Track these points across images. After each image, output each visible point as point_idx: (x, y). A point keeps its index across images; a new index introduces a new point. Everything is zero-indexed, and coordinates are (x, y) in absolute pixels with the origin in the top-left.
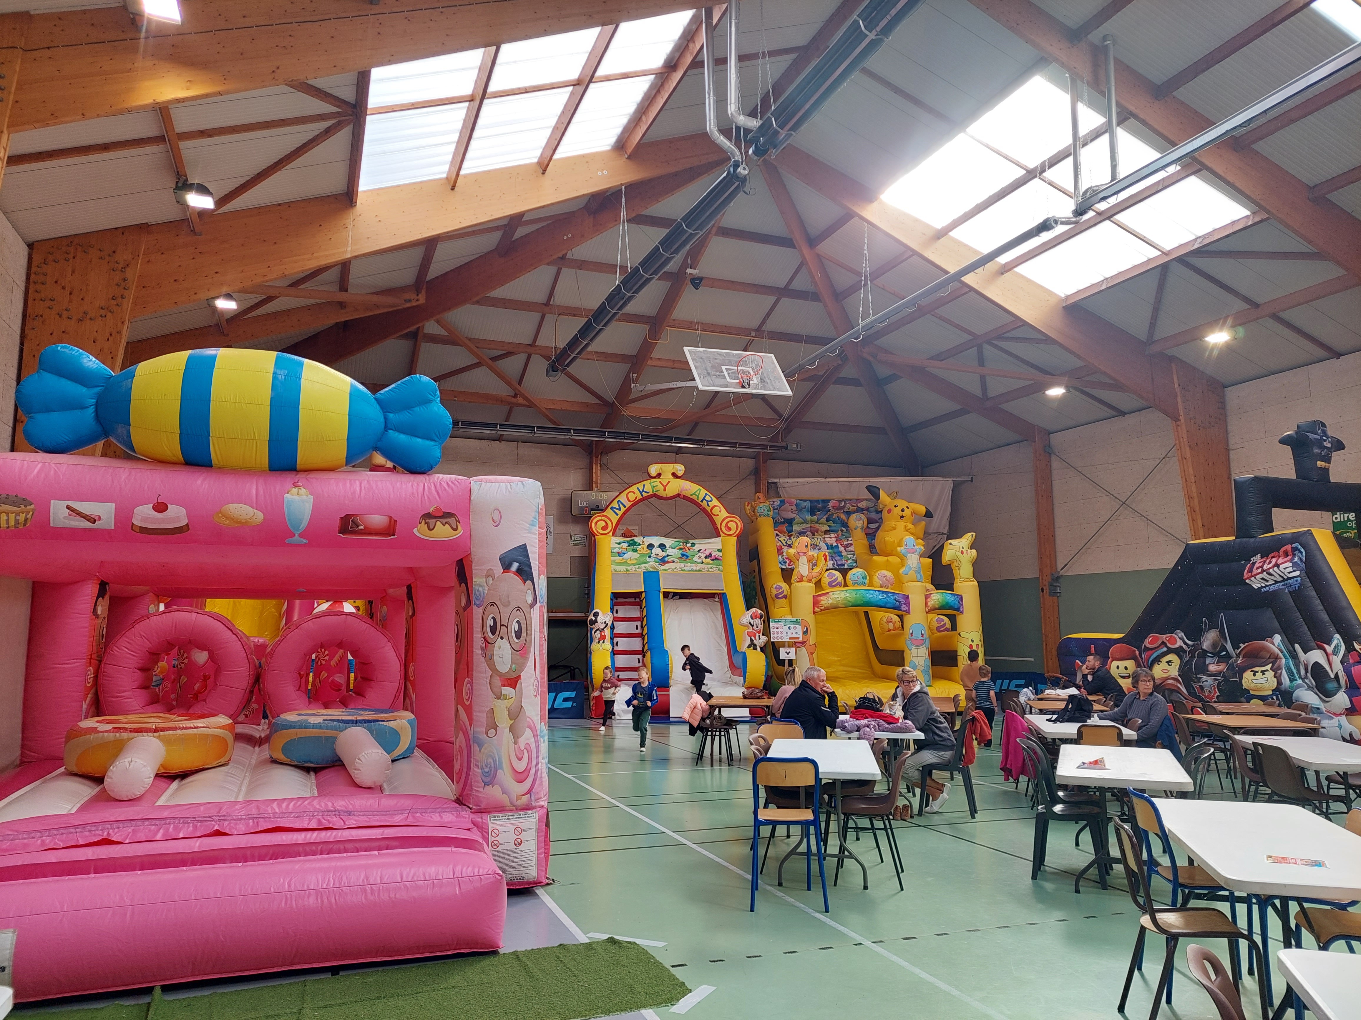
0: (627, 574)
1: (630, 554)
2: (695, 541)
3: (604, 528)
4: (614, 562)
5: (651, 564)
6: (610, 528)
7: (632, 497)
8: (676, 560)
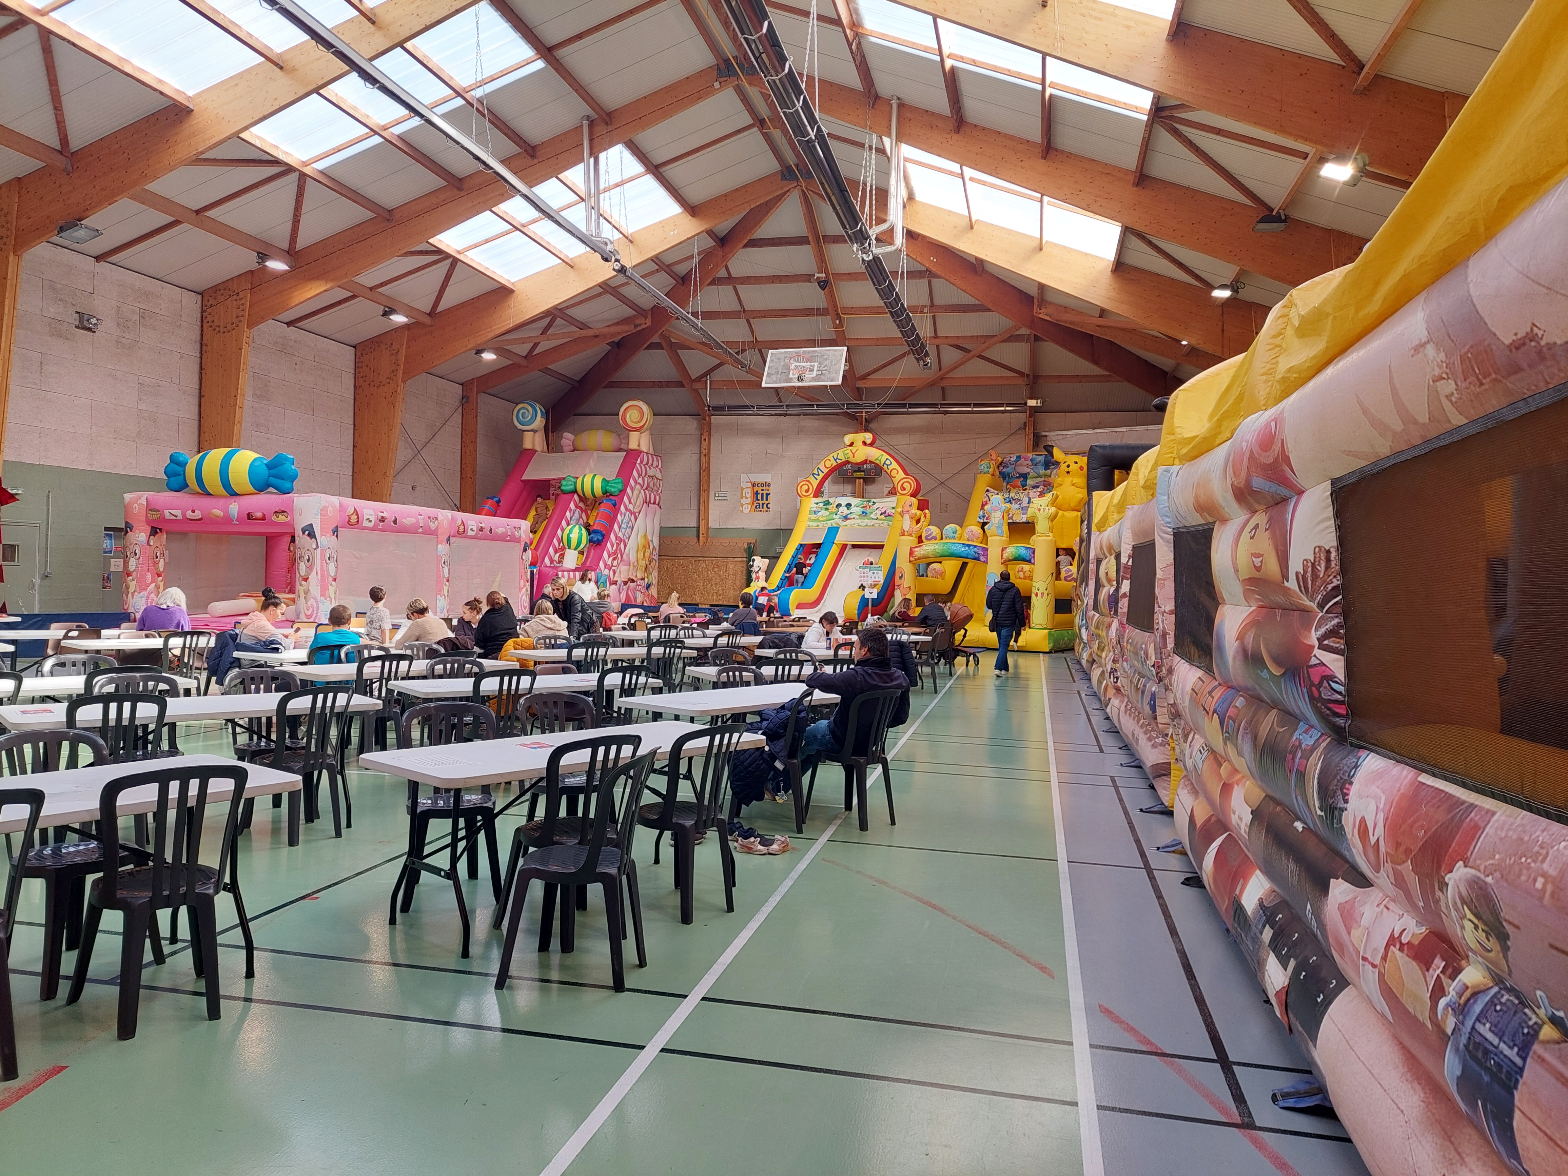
0: (817, 528)
1: (824, 513)
2: (875, 500)
3: (807, 491)
4: (810, 520)
5: (837, 520)
6: (811, 491)
7: (828, 464)
8: (856, 517)
